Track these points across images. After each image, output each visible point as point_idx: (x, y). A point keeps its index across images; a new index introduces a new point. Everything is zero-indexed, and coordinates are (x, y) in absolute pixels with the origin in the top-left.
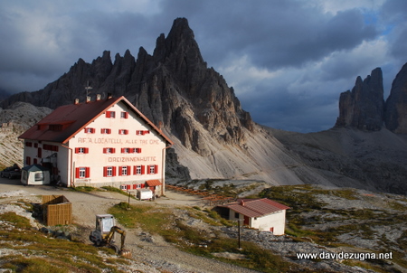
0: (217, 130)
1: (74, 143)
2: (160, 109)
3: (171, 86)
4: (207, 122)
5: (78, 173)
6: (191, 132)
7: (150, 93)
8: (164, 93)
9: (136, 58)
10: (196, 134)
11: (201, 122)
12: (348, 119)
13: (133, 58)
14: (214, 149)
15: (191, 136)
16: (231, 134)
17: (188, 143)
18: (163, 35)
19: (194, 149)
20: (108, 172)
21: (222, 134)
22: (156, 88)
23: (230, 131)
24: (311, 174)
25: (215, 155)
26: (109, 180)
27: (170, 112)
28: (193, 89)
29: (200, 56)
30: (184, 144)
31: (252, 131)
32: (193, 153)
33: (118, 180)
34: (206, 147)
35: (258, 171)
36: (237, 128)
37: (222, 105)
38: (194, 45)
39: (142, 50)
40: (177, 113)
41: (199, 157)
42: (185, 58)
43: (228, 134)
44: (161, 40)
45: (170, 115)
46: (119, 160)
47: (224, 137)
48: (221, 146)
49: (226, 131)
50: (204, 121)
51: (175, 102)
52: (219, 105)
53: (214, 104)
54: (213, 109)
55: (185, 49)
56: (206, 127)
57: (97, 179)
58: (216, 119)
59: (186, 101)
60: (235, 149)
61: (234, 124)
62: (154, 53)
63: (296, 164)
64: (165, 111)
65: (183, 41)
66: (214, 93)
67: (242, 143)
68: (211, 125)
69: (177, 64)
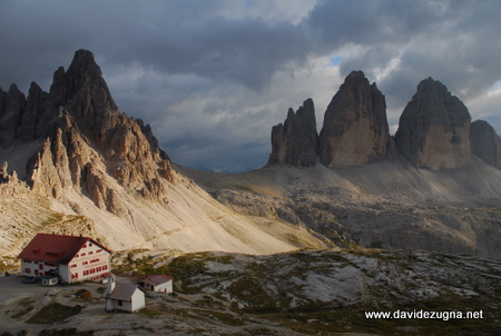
0: (133, 185)
1: (71, 264)
2: (67, 167)
3: (77, 138)
4: (122, 177)
5: (73, 277)
6: (105, 190)
7: (54, 150)
8: (70, 148)
9: (27, 95)
10: (110, 192)
11: (115, 178)
12: (282, 155)
13: (23, 95)
14: (131, 207)
15: (105, 196)
16: (149, 188)
17: (102, 203)
18: (61, 69)
19: (109, 209)
20: (86, 273)
21: (138, 189)
22: (61, 144)
23: (147, 184)
24: (239, 223)
25: (133, 214)
26: (86, 277)
27: (79, 170)
28: (103, 139)
29: (109, 98)
30: (97, 205)
31: (172, 181)
32: (109, 214)
33: (90, 276)
34: (123, 205)
35: (180, 227)
36: (155, 181)
37: (138, 155)
38: (103, 84)
39: (34, 85)
40: (87, 170)
41: (116, 218)
42: (92, 101)
43: (146, 189)
44: (59, 74)
45: (79, 173)
46: (90, 266)
47: (141, 192)
48: (139, 203)
49: (143, 185)
50: (117, 175)
51: (83, 158)
52: (134, 157)
53: (128, 155)
54: (127, 162)
55: (91, 88)
56: (121, 183)
57: (81, 277)
58: (131, 173)
59: (96, 153)
60: (154, 204)
61: (152, 176)
62: (51, 90)
63: (222, 214)
64: (73, 168)
65: (88, 79)
66: (128, 143)
67: (162, 196)
68: (126, 180)
69: (83, 109)
